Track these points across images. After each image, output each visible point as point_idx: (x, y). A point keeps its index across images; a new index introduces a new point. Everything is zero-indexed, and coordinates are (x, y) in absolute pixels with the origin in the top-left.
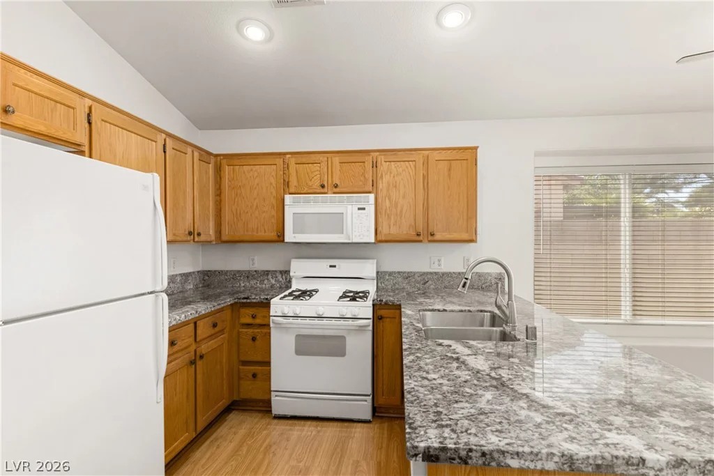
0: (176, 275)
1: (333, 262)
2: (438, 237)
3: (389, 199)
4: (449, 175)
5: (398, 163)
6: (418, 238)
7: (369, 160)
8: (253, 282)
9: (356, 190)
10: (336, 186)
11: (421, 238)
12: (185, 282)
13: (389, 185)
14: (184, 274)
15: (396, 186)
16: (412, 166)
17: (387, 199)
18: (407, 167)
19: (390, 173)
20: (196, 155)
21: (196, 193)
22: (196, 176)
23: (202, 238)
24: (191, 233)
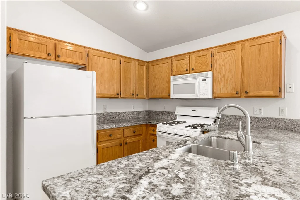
0: (134, 112)
1: (194, 108)
2: (250, 94)
3: (220, 73)
4: (259, 54)
5: (226, 52)
6: (237, 95)
7: (209, 53)
8: (164, 116)
9: (203, 70)
10: (193, 69)
11: (239, 95)
12: (139, 114)
13: (220, 65)
14: (138, 111)
15: (224, 66)
16: (234, 53)
17: (219, 73)
18: (231, 53)
19: (220, 59)
20: (137, 63)
21: (136, 78)
22: (137, 71)
23: (139, 96)
24: (133, 95)
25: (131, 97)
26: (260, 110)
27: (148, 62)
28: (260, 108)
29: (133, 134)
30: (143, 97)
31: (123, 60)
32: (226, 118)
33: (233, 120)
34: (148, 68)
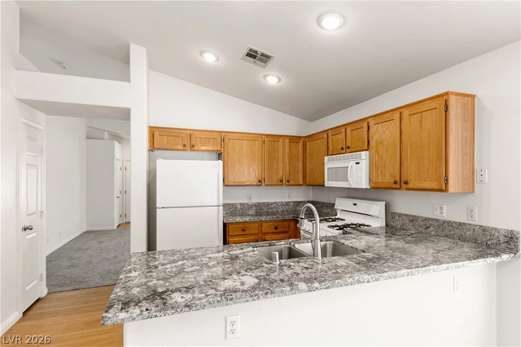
0: (290, 202)
1: (354, 201)
2: (411, 185)
3: (378, 154)
4: (421, 127)
5: (383, 124)
6: (395, 186)
7: (365, 125)
8: (329, 210)
9: (359, 149)
10: (348, 148)
11: (398, 186)
12: (297, 206)
13: (377, 142)
14: (296, 202)
15: (381, 143)
16: (392, 124)
17: (376, 154)
18: (389, 126)
19: (381, 133)
20: (287, 141)
21: (287, 160)
22: (287, 151)
23: (291, 183)
24: (282, 181)
25: (278, 184)
26: (441, 208)
27: (305, 137)
28: (441, 206)
29: (275, 231)
30: (298, 184)
31: (267, 139)
32: (398, 218)
33: (407, 221)
34: (304, 145)
